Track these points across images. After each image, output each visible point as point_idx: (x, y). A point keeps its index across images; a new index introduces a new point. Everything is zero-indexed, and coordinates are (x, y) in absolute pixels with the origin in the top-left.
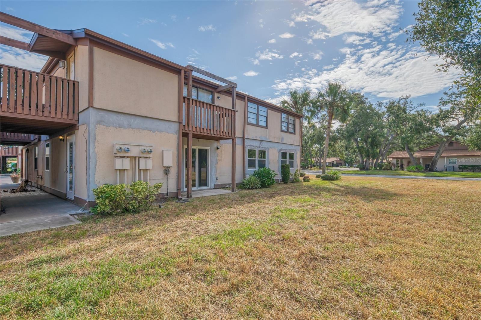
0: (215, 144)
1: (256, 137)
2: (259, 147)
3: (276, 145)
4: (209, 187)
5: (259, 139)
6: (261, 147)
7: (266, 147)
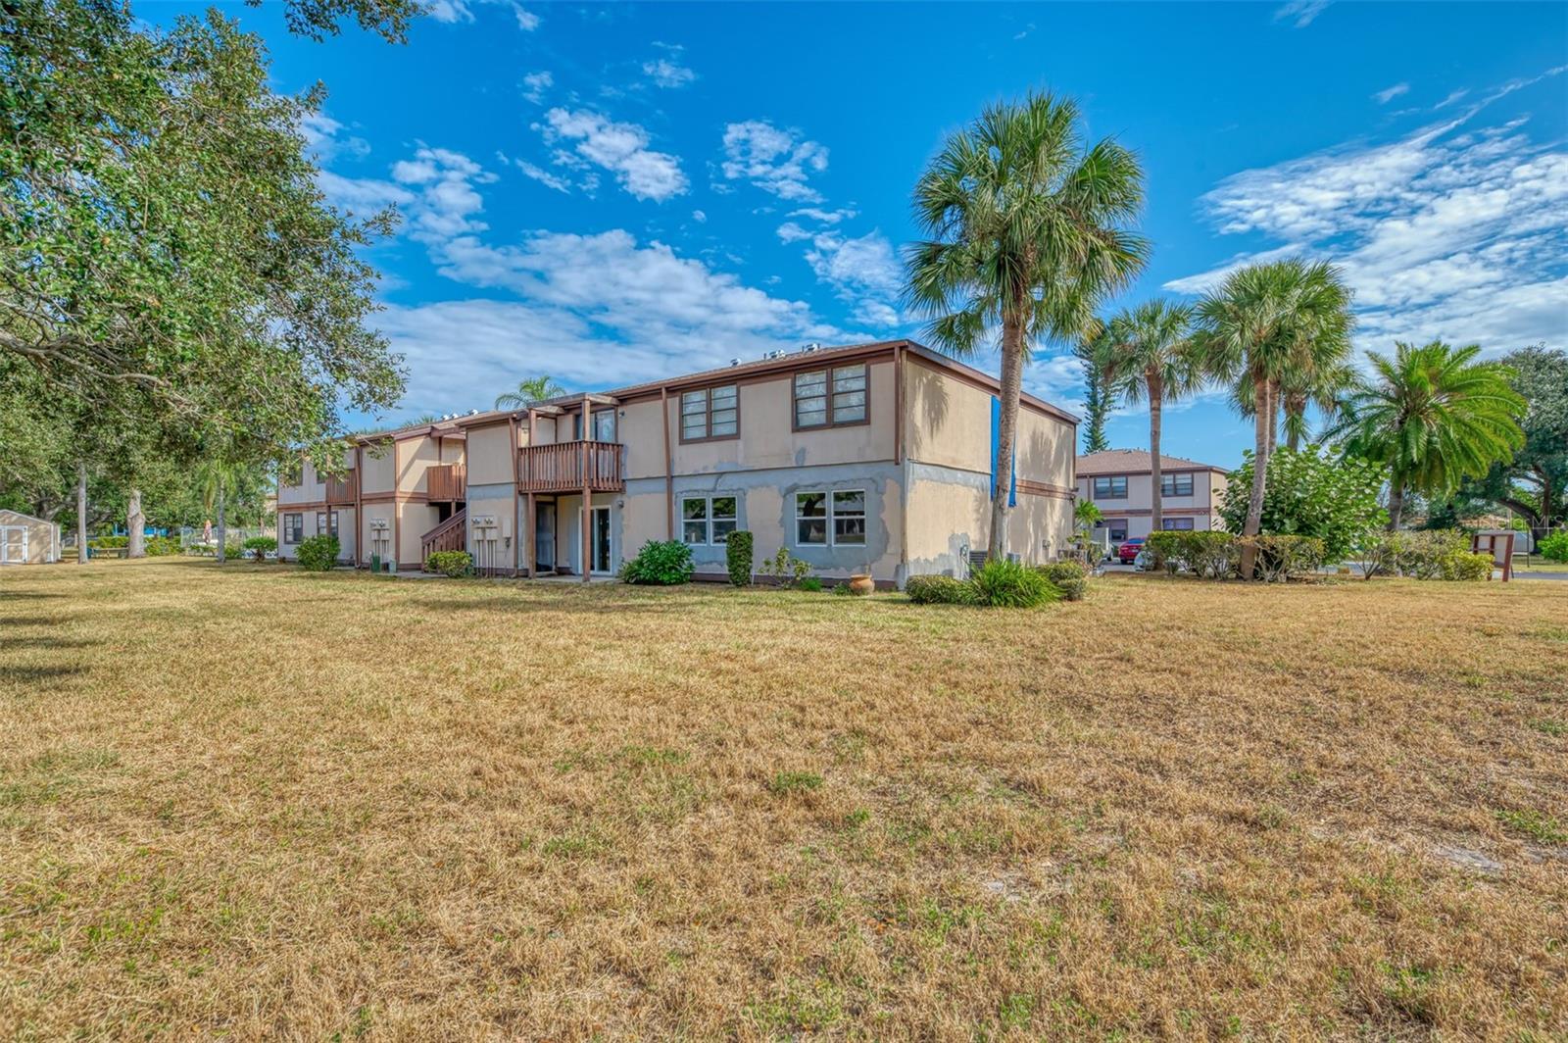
0: (619, 498)
1: (705, 468)
2: (714, 490)
3: (770, 477)
4: (610, 573)
5: (714, 471)
6: (718, 488)
7: (735, 488)
